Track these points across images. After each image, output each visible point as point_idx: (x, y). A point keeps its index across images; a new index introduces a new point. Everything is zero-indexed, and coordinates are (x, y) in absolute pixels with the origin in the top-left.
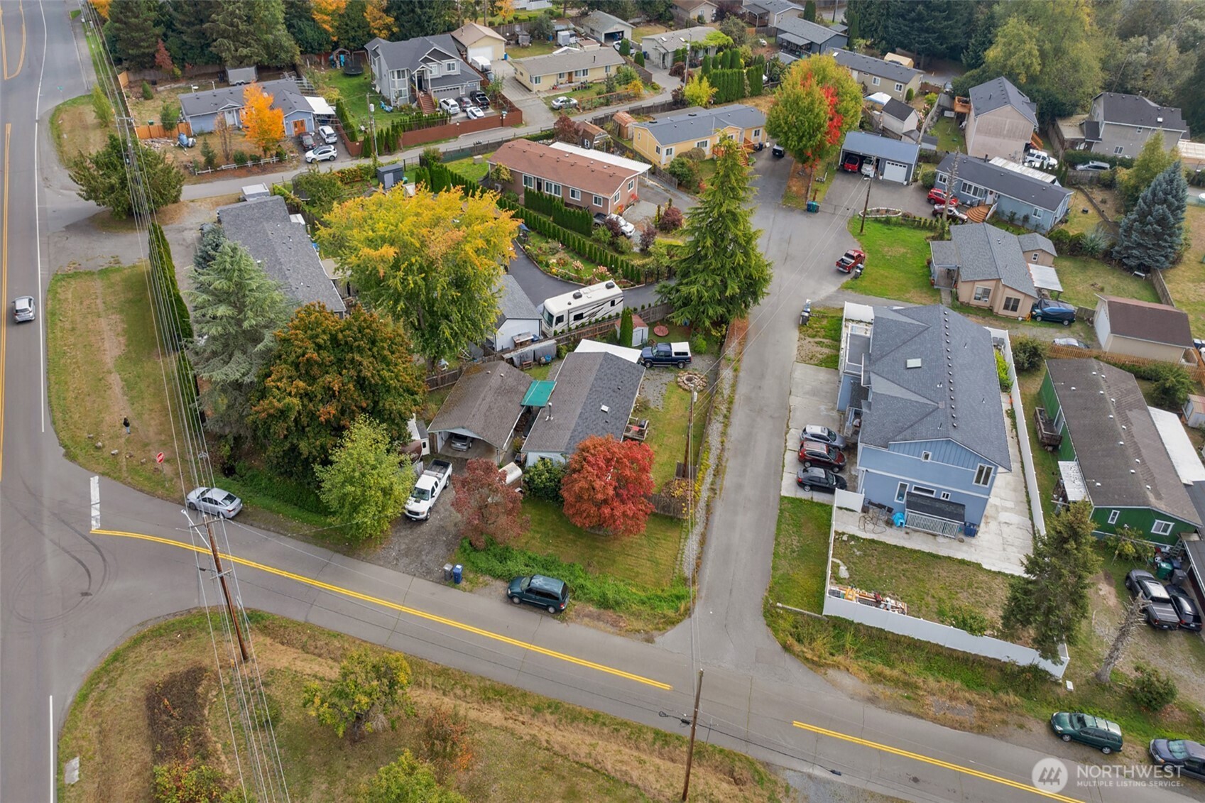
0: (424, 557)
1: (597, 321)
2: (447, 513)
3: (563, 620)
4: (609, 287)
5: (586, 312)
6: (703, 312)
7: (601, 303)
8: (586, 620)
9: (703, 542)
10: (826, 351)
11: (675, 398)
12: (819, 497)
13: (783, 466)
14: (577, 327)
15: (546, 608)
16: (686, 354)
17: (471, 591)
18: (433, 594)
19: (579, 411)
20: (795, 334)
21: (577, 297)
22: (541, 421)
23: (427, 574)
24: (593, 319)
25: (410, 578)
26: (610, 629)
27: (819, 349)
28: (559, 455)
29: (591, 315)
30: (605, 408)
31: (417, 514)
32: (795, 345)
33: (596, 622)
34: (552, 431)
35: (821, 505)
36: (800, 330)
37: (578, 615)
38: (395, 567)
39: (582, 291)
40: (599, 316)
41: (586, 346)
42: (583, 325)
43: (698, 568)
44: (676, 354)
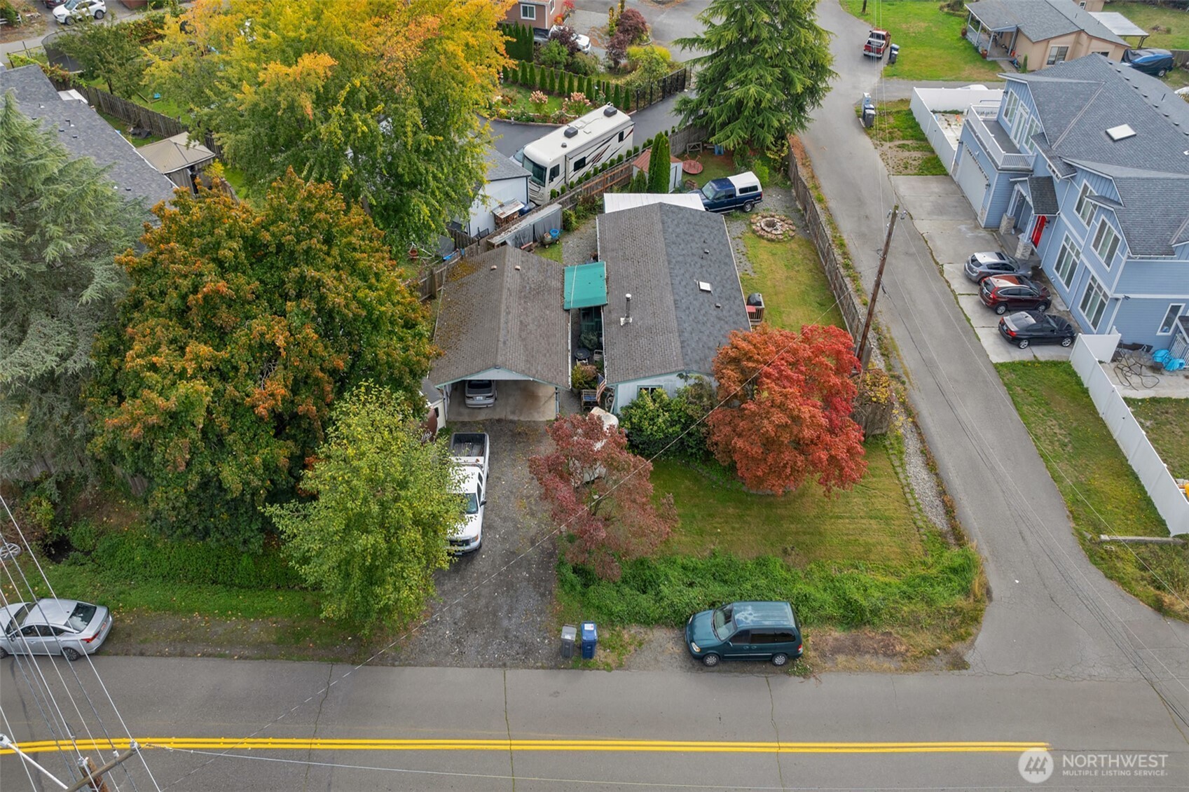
0: (505, 623)
1: (604, 167)
2: (510, 524)
3: (805, 673)
4: (608, 114)
5: (589, 155)
6: (762, 126)
7: (605, 140)
8: (841, 658)
9: (931, 465)
10: (917, 154)
11: (764, 256)
12: (1045, 353)
13: (968, 320)
14: (580, 181)
15: (770, 660)
16: (755, 188)
17: (620, 666)
18: (556, 694)
19: (669, 299)
20: (865, 142)
21: (569, 135)
22: (614, 328)
23: (525, 655)
24: (599, 165)
25: (496, 674)
26: (887, 664)
27: (906, 154)
28: (674, 377)
29: (595, 160)
30: (705, 286)
31: (467, 542)
32: (876, 155)
33: (858, 659)
34: (643, 341)
35: (1054, 364)
36: (868, 134)
37: (823, 655)
38: (460, 660)
39: (574, 124)
40: (605, 159)
41: (615, 202)
42: (587, 177)
43: (949, 510)
44: (742, 191)
